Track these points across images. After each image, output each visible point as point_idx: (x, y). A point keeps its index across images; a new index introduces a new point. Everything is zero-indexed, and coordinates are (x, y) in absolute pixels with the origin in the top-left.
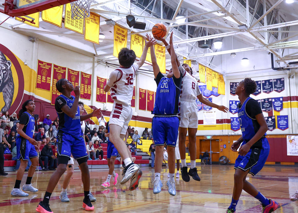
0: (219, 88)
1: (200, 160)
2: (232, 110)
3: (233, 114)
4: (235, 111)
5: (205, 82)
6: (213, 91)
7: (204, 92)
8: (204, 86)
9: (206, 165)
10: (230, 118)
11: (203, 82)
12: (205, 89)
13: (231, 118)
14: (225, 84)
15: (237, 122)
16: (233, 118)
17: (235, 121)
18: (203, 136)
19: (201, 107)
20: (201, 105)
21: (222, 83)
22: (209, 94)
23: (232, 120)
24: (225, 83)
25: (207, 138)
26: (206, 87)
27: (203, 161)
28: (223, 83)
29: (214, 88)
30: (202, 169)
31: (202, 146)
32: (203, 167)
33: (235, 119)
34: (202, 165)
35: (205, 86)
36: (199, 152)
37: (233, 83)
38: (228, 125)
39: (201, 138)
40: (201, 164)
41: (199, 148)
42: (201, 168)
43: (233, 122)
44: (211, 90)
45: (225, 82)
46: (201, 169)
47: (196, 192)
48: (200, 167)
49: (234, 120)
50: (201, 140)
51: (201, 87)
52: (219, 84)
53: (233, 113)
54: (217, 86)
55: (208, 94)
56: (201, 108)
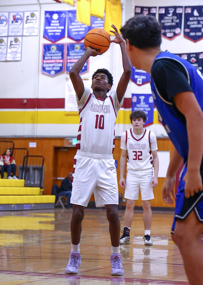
0: (106, 18)
1: (53, 197)
2: (136, 77)
3: (139, 85)
4: (144, 77)
5: (72, 2)
6: (93, 26)
7: (70, 27)
8: (69, 12)
9: (67, 210)
10: (130, 96)
11: (69, 3)
12: (71, 21)
13: (133, 95)
14: (122, 9)
15: (147, 106)
16: (138, 95)
17: (142, 104)
18: (62, 139)
19: (60, 65)
20: (61, 61)
21: (115, 7)
22: (83, 33)
23: (135, 100)
24: (124, 7)
25: (71, 144)
26: (75, 16)
27: (60, 200)
28: (117, 7)
29: (94, 18)
30: (56, 219)
31: (60, 162)
32: (59, 215)
33: (142, 98)
34: (58, 210)
35: (74, 12)
36: (51, 178)
37: (142, 8)
38: (125, 113)
39: (59, 144)
40: (56, 207)
41: (51, 168)
42: (56, 217)
43: (138, 105)
44: (88, 23)
45: (122, 5)
46: (53, 219)
47: (41, 274)
48: (53, 215)
49: (139, 101)
50: (57, 149)
51: (63, 15)
52: (108, 10)
53: (138, 83)
54: (101, 14)
55: (80, 33)
56: (61, 68)
